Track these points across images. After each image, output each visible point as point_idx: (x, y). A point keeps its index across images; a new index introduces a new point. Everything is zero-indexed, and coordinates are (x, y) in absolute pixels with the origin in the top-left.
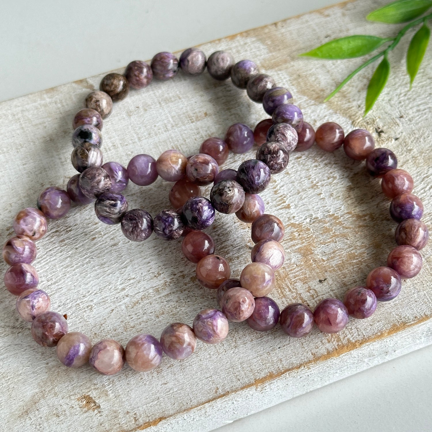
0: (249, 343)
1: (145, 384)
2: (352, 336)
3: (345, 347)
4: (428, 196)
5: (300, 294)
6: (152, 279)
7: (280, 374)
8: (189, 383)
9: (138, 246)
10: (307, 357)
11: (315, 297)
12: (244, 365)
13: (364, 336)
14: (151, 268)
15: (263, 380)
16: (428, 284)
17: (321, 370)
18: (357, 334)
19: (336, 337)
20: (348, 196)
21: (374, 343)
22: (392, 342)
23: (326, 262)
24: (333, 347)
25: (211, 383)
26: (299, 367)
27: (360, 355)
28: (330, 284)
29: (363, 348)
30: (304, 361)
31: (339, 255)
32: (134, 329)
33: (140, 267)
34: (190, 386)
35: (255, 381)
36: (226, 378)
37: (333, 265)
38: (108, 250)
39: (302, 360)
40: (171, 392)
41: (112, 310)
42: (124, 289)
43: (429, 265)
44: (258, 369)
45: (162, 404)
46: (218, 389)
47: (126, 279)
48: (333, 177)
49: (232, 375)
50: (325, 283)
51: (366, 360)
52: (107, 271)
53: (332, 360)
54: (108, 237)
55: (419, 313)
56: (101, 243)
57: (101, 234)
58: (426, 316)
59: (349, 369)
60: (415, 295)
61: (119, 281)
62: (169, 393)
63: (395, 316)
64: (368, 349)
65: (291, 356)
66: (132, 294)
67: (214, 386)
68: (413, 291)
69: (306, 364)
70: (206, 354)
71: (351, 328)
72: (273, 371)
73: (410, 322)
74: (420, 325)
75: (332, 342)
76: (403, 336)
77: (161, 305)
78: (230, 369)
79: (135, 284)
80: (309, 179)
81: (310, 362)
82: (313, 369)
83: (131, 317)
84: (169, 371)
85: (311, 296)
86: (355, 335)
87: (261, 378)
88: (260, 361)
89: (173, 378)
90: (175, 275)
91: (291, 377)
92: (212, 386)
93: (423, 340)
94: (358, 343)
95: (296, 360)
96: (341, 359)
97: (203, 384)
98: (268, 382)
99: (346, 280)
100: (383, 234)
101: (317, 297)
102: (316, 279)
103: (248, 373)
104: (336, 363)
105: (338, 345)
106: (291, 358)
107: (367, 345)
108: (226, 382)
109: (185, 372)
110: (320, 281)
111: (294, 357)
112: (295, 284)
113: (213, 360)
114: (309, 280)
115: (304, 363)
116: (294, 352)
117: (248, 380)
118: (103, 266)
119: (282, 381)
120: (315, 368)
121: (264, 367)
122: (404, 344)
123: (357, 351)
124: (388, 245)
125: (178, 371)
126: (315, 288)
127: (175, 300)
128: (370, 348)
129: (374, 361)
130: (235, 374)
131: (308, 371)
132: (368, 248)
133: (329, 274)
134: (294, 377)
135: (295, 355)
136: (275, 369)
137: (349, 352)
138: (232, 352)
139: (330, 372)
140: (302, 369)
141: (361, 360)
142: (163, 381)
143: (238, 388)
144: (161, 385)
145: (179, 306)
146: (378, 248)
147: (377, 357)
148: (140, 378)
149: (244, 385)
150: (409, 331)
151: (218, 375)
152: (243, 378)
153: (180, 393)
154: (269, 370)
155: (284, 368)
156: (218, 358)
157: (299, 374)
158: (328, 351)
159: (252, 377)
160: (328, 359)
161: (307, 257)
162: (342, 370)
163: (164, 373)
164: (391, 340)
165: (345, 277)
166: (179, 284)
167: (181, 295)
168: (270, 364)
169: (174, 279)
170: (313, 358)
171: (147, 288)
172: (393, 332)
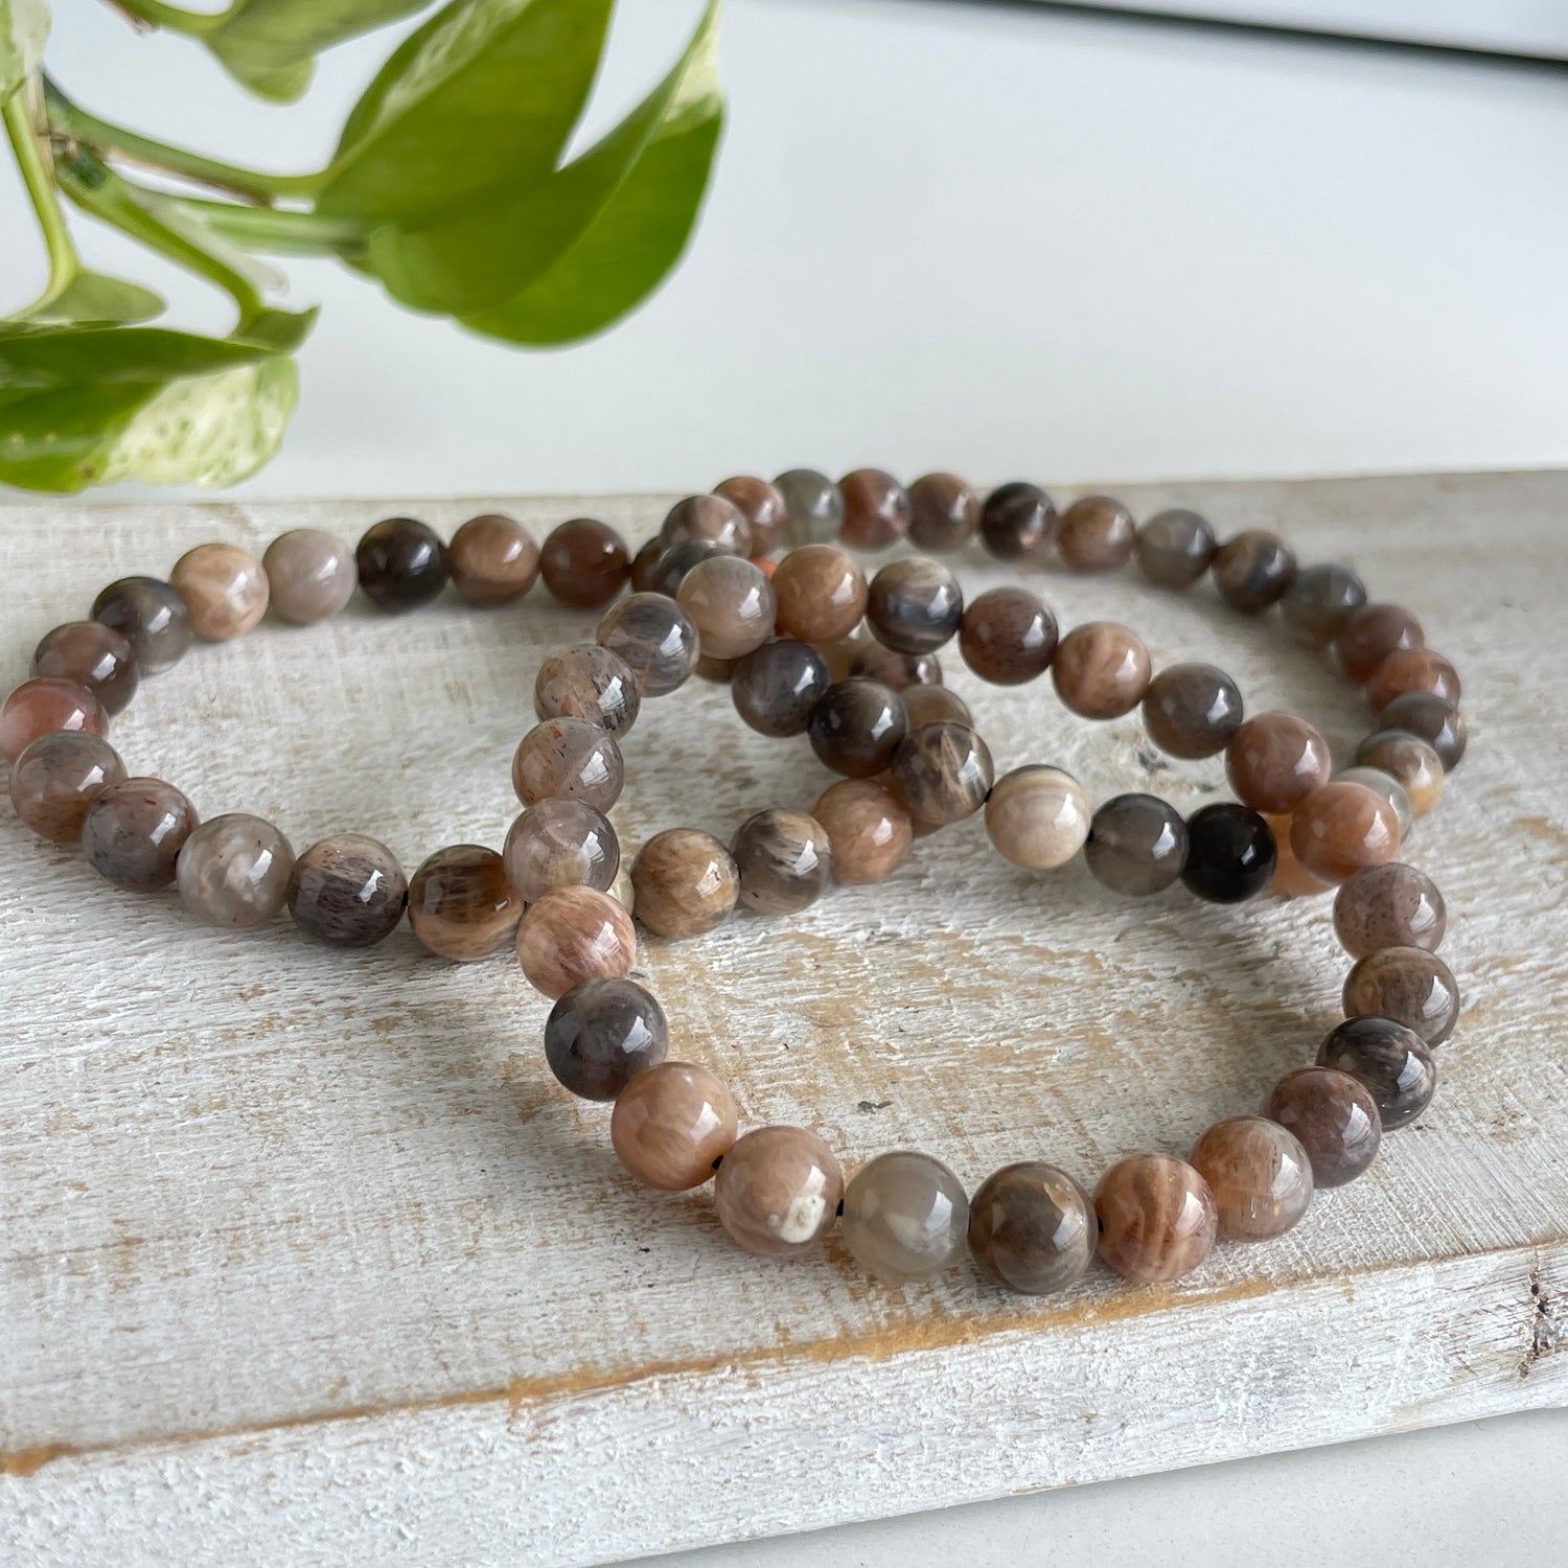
0: (530, 1249)
1: (46, 1318)
2: (954, 1295)
3: (919, 1328)
6: (225, 999)
7: (625, 1376)
8: (230, 1345)
10: (754, 1336)
12: (486, 1321)
13: (1004, 1301)
14: (234, 971)
15: (543, 1390)
17: (805, 1415)
18: (974, 1290)
19: (887, 1289)
21: (1039, 1342)
22: (1115, 1364)
23: (900, 1056)
24: (869, 1319)
25: (322, 1358)
26: (709, 1365)
27: (975, 1384)
28: (901, 1120)
29: (992, 1352)
30: (737, 1345)
31: (952, 1045)
32: (85, 1135)
33: (195, 962)
34: (233, 1355)
35: (513, 1385)
36: (396, 1351)
37: (926, 1069)
39: (729, 1341)
40: (143, 1361)
41: (28, 1065)
42: (104, 1012)
44: (539, 1342)
45: (85, 1398)
46: (344, 1382)
47: (123, 988)
49: (424, 1346)
50: (882, 1115)
51: (1001, 1430)
53: (856, 1373)
55: (1235, 1263)
58: (1263, 1278)
61: (97, 987)
62: (131, 1364)
64: (1014, 1365)
65: (689, 1323)
66: (126, 1032)
67: (334, 1371)
69: (745, 1357)
70: (342, 1257)
72: (599, 1359)
73: (1195, 1287)
74: (1234, 1306)
75: (870, 1303)
76: (1164, 1342)
77: (224, 1081)
78: (422, 1325)
79: (155, 1004)
81: (762, 1353)
82: (771, 1390)
83: (92, 1096)
84: (165, 1290)
86: (965, 1292)
87: (541, 1374)
88: (555, 1318)
89: (169, 1316)
90: (316, 1003)
91: (669, 1402)
92: (324, 1372)
93: (1240, 1404)
94: (974, 1323)
95: (705, 1339)
96: (894, 1382)
97: (290, 1355)
98: (569, 1399)
99: (965, 1119)
100: (1127, 1012)
101: (840, 1150)
102: (848, 1098)
103: (492, 1350)
104: (871, 1399)
105: (887, 1316)
106: (685, 1327)
107: (1011, 1343)
108: (388, 1366)
109: (229, 1302)
110: (865, 1106)
111: (701, 1326)
112: (767, 1100)
113: (360, 1284)
114: (822, 1097)
115: (735, 1356)
116: (704, 1310)
117: (485, 1376)
118: (57, 938)
119: (630, 1416)
120: (779, 1390)
121: (566, 1339)
122: (1161, 1397)
123: (965, 1358)
124: (1139, 1046)
125: (204, 1296)
126: (841, 1123)
127: (287, 1073)
128: (1020, 1360)
129: (1035, 1455)
130: (437, 1346)
131: (746, 1397)
132: (1065, 1043)
133: (906, 1091)
134: (684, 1410)
135: (704, 1321)
136: (611, 1355)
137: (933, 1353)
138: (448, 1269)
139: (844, 1439)
140: (723, 1376)
141: (981, 1420)
142: (126, 1319)
143: (431, 1394)
144: (111, 1332)
145: (293, 1094)
146: (1101, 1048)
147: (1049, 1432)
148: (32, 1293)
149: (462, 1389)
150: (1188, 1324)
151: (364, 1338)
152: (464, 1362)
153: (179, 1373)
154: (581, 1354)
155: (647, 1358)
156: (386, 1280)
157: (708, 1402)
158: (844, 1329)
159: (507, 1368)
160: (840, 1359)
161: (833, 1031)
162: (897, 1451)
163: (142, 1293)
164: (1111, 1351)
165: (963, 1110)
166: (320, 1032)
167: (315, 1063)
168: (595, 1335)
169: (308, 1015)
170: (779, 1341)
171: (194, 1023)
172: (1123, 1311)
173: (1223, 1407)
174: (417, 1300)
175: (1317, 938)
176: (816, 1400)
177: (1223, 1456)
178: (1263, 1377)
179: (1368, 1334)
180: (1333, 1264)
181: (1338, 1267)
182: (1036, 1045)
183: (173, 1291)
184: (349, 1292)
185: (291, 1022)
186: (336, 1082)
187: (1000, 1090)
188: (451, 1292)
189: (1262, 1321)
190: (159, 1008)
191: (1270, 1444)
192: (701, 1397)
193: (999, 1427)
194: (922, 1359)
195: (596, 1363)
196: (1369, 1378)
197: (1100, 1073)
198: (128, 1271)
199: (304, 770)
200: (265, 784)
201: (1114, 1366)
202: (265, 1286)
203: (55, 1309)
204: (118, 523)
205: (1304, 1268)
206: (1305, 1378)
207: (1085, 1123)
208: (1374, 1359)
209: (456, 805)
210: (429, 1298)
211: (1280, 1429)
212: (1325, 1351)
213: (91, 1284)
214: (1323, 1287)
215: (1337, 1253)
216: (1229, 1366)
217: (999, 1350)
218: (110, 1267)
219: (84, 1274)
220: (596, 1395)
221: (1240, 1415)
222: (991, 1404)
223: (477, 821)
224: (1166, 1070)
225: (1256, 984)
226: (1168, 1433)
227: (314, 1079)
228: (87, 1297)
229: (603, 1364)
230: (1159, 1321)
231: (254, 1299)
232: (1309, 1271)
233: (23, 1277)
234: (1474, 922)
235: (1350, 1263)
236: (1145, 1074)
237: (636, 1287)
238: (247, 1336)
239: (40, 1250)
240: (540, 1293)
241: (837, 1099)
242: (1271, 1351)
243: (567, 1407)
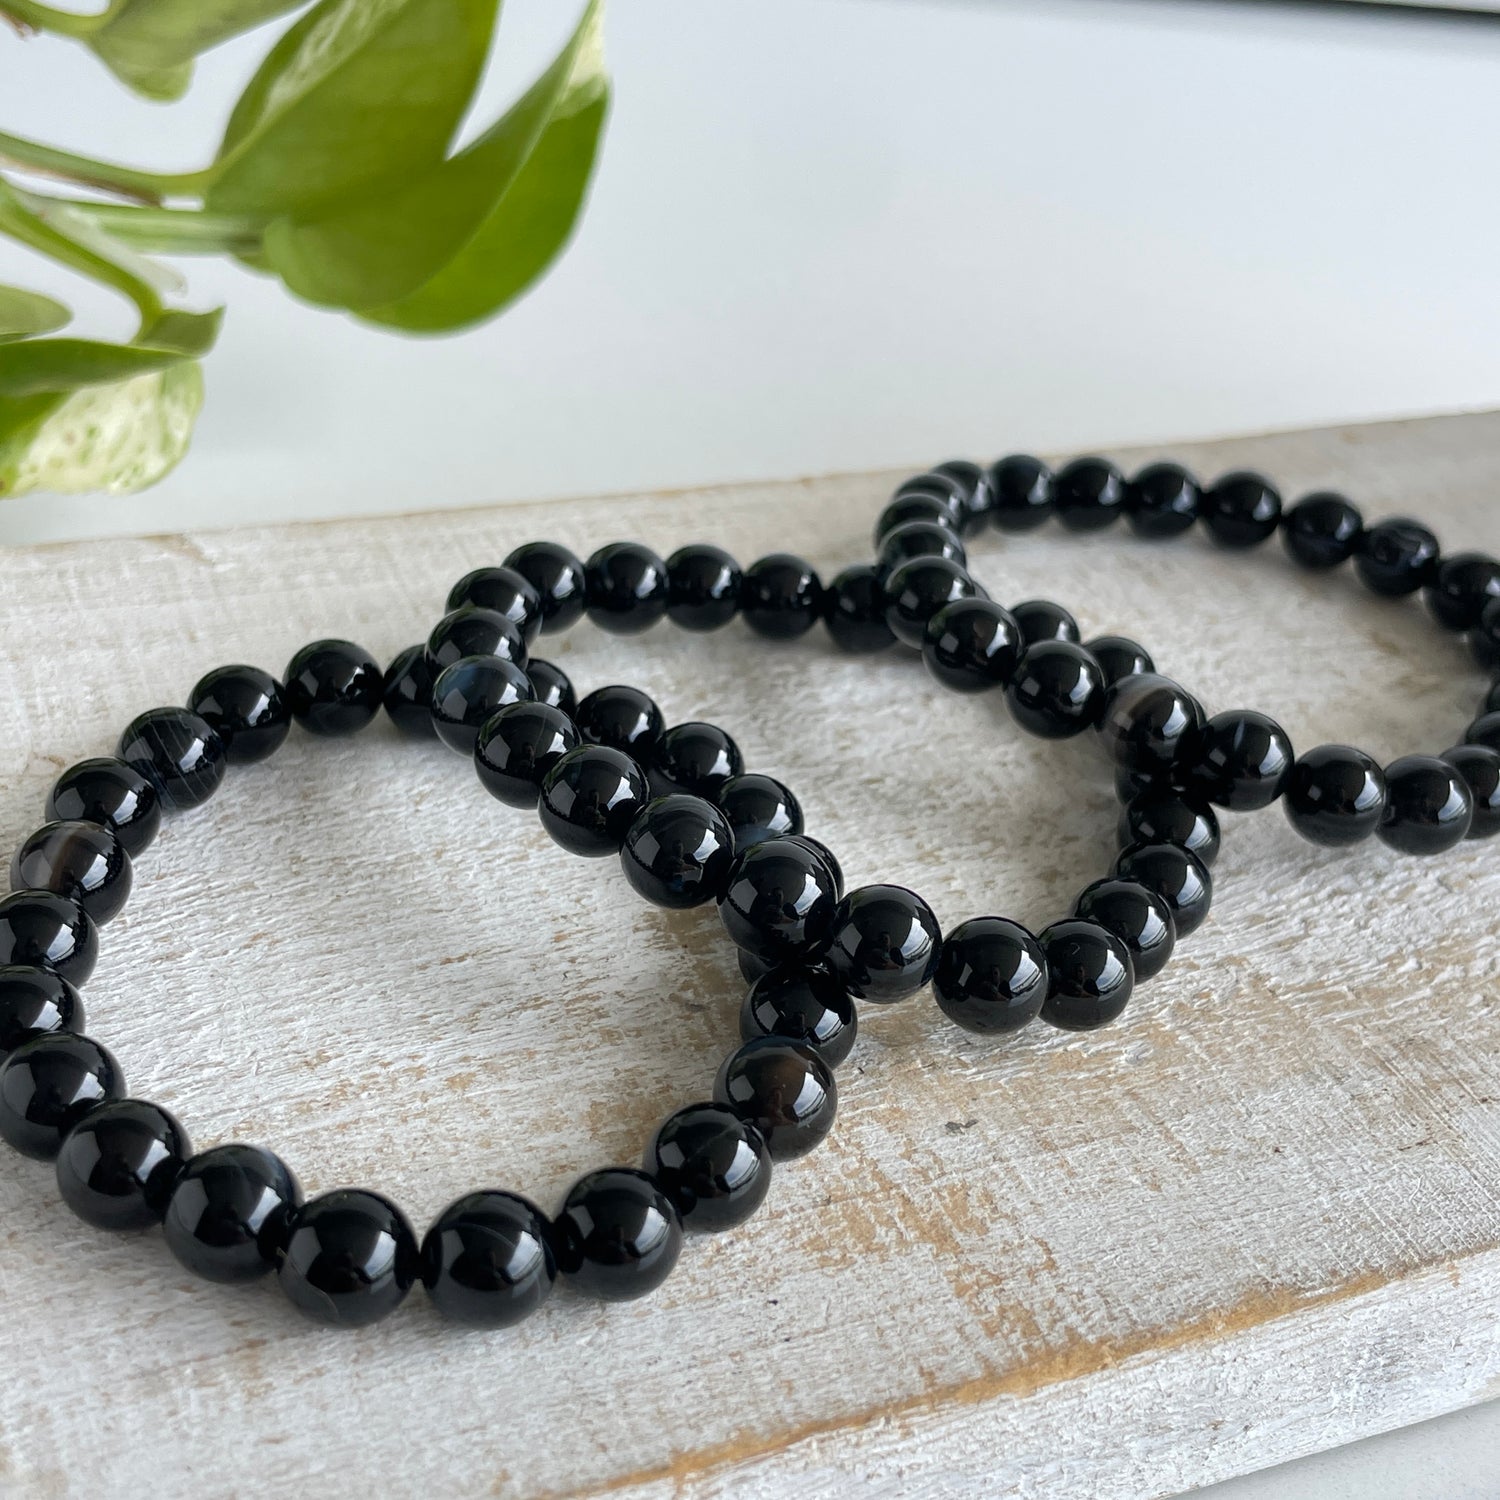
0: (659, 1312)
1: (185, 1437)
2: (1086, 1320)
3: (1059, 1359)
4: (1327, 916)
5: (875, 1163)
6: (292, 1069)
7: (784, 1437)
8: (380, 1447)
9: (259, 967)
10: (901, 1384)
11: (931, 1174)
12: (632, 1395)
13: (1135, 1322)
14: (294, 1038)
15: (706, 1462)
16: (1366, 1167)
17: (955, 1456)
18: (1103, 1312)
19: (1019, 1319)
20: (1045, 893)
21: (1174, 1360)
22: (1243, 1371)
23: (974, 1070)
24: (1009, 1354)
25: (477, 1452)
26: (864, 1419)
27: (1114, 1407)
28: (992, 1139)
29: (1130, 1374)
30: (886, 1395)
33: (249, 1032)
34: (386, 1458)
35: (675, 1460)
36: (550, 1436)
37: (1002, 1082)
38: (138, 971)
39: (878, 1391)
40: (295, 1474)
43: (1361, 1109)
44: (690, 1412)
46: (505, 1476)
47: (184, 1066)
48: (993, 839)
49: (577, 1428)
50: (971, 1135)
51: (1135, 1447)
52: (119, 1032)
53: (1003, 1410)
54: (146, 933)
55: (1345, 1259)
56: (116, 949)
57: (124, 922)
58: (1375, 1271)
59: (1064, 1483)
60: (1321, 1198)
61: (158, 1067)
62: (284, 1478)
63: (1252, 1261)
64: (1150, 1385)
65: (834, 1376)
66: (197, 1115)
67: (490, 1464)
68: (1313, 1186)
69: (897, 1407)
71: (1080, 1293)
72: (754, 1424)
73: (1313, 1288)
74: (1351, 1303)
75: (1006, 1337)
76: (1287, 1345)
77: (310, 1158)
78: (569, 1405)
79: (221, 1081)
80: (910, 837)
81: (912, 1401)
82: (924, 1437)
84: (301, 1394)
85: (916, 1172)
86: (1096, 1316)
87: (701, 1448)
88: (700, 1384)
89: (312, 1422)
90: (385, 1065)
91: (828, 1460)
92: (482, 1467)
93: (1352, 1394)
94: (1110, 1346)
95: (854, 1391)
96: (1038, 1415)
97: (444, 1452)
98: (732, 1469)
99: (1052, 1131)
100: (1181, 1005)
101: (939, 1177)
102: (934, 1119)
103: (647, 1427)
104: (1017, 1434)
105: (1027, 1349)
106: (832, 1381)
107: (1148, 1363)
108: (545, 1453)
109: (369, 1400)
110: (952, 1127)
111: (847, 1379)
112: (856, 1130)
113: (497, 1366)
114: (909, 1121)
115: (888, 1407)
116: (846, 1361)
117: (645, 1454)
118: (104, 1017)
119: (789, 1478)
120: (931, 1436)
121: (716, 1405)
122: (1283, 1397)
123: (1105, 1384)
124: (1201, 1040)
125: (341, 1396)
126: (934, 1148)
127: (372, 1143)
128: (1156, 1379)
129: (1165, 1466)
130: (588, 1426)
131: (900, 1447)
132: (1128, 1042)
133: (987, 1107)
134: (842, 1466)
135: (850, 1373)
136: (764, 1419)
137: (1075, 1383)
138: (583, 1341)
139: (990, 1475)
140: (878, 1428)
141: (1117, 1440)
142: (268, 1430)
143: (596, 1480)
144: (256, 1445)
145: (383, 1167)
146: (1165, 1045)
147: (1179, 1442)
148: (165, 1411)
149: (625, 1470)
150: (1309, 1325)
151: (514, 1425)
152: (621, 1441)
153: (336, 1483)
154: (737, 1420)
155: (802, 1418)
156: (523, 1360)
157: (864, 1456)
158: (987, 1367)
159: (664, 1442)
160: (988, 1398)
161: (904, 1049)
162: (1039, 1479)
163: (278, 1400)
164: (1240, 1360)
165: (1049, 1123)
166: (396, 1096)
167: (397, 1131)
168: (744, 1398)
169: (380, 1079)
170: (926, 1387)
171: (265, 1098)
172: (1250, 1319)
173: (1337, 1398)
174: (559, 1379)
175: (1340, 911)
176: (966, 1442)
177: (1333, 1443)
178: (1375, 1366)
179: (1472, 1314)
180: (1438, 1251)
181: (1442, 1252)
182: (1102, 1046)
183: (309, 1394)
184: (488, 1377)
185: (364, 1088)
186: (424, 1149)
187: (1079, 1097)
188: (590, 1367)
189: (1377, 1314)
190: (225, 1084)
191: (1375, 1427)
192: (857, 1451)
193: (1133, 1444)
194: (1064, 1389)
195: (753, 1428)
196: (1469, 1355)
197: (1170, 1071)
198: (260, 1377)
199: (316, 815)
200: (281, 833)
201: (1241, 1373)
202: (403, 1379)
203: (192, 1426)
204: (70, 564)
205: (1411, 1256)
206: (1412, 1362)
207: (1169, 1125)
208: (1474, 1338)
209: (477, 841)
210: (570, 1375)
211: (1386, 1412)
212: (1432, 1335)
213: (223, 1395)
214: (1431, 1275)
215: (1438, 1238)
216: (1345, 1360)
217: (1136, 1371)
218: (239, 1374)
219: (214, 1385)
220: (757, 1462)
221: (1351, 1405)
222: (1127, 1424)
223: (501, 855)
224: (1232, 1062)
225: (1296, 964)
226: (1286, 1430)
227: (401, 1148)
228: (223, 1410)
229: (760, 1429)
230: (1283, 1325)
231: (394, 1394)
232: (1416, 1259)
233: (151, 1394)
234: (1482, 882)
235: (1451, 1247)
236: (1213, 1068)
237: (773, 1343)
238: (396, 1436)
239: (161, 1363)
240: (680, 1359)
241: (923, 1122)
242: (1383, 1340)
243: (729, 1477)
